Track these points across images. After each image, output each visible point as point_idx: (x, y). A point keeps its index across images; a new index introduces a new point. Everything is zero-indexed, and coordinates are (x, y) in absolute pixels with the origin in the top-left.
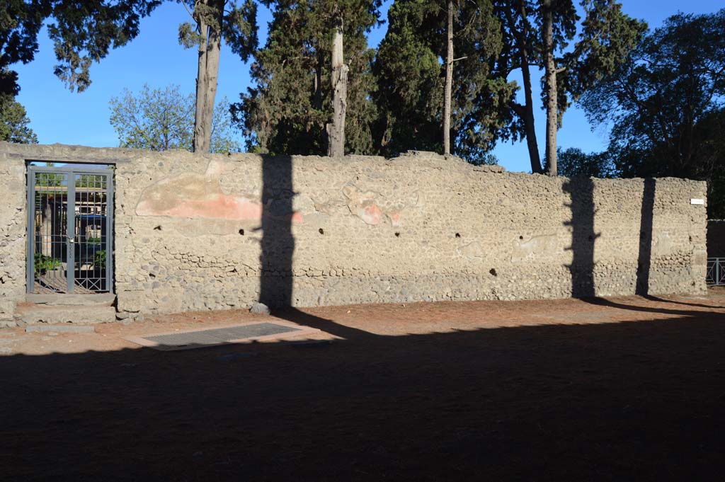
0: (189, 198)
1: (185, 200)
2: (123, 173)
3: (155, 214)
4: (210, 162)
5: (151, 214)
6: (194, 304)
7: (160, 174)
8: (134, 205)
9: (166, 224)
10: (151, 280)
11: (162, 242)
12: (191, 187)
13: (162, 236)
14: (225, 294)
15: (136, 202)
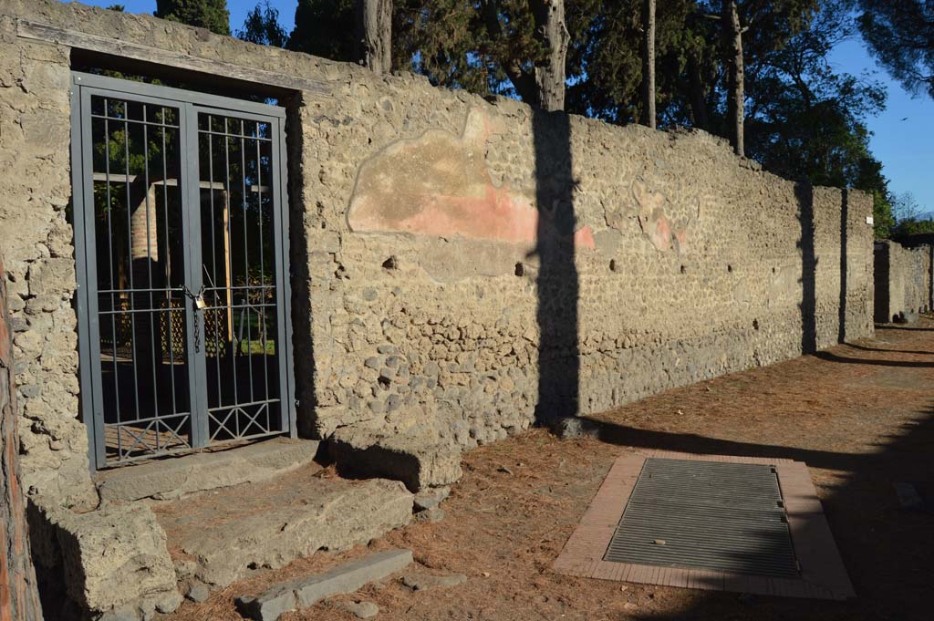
0: (441, 191)
1: (435, 195)
2: (318, 119)
3: (386, 228)
4: (469, 111)
5: (377, 227)
6: (456, 436)
7: (388, 131)
8: (342, 206)
9: (404, 252)
10: (383, 393)
11: (399, 297)
12: (442, 166)
13: (397, 282)
14: (502, 406)
15: (347, 197)
